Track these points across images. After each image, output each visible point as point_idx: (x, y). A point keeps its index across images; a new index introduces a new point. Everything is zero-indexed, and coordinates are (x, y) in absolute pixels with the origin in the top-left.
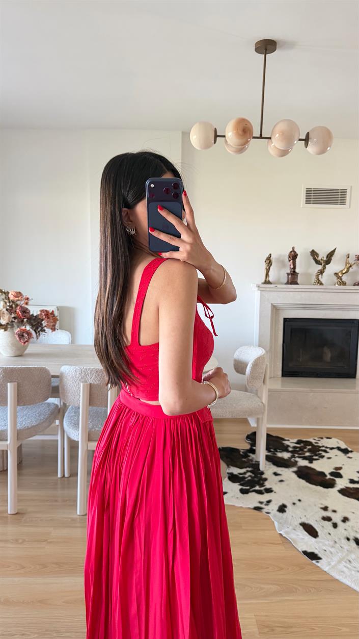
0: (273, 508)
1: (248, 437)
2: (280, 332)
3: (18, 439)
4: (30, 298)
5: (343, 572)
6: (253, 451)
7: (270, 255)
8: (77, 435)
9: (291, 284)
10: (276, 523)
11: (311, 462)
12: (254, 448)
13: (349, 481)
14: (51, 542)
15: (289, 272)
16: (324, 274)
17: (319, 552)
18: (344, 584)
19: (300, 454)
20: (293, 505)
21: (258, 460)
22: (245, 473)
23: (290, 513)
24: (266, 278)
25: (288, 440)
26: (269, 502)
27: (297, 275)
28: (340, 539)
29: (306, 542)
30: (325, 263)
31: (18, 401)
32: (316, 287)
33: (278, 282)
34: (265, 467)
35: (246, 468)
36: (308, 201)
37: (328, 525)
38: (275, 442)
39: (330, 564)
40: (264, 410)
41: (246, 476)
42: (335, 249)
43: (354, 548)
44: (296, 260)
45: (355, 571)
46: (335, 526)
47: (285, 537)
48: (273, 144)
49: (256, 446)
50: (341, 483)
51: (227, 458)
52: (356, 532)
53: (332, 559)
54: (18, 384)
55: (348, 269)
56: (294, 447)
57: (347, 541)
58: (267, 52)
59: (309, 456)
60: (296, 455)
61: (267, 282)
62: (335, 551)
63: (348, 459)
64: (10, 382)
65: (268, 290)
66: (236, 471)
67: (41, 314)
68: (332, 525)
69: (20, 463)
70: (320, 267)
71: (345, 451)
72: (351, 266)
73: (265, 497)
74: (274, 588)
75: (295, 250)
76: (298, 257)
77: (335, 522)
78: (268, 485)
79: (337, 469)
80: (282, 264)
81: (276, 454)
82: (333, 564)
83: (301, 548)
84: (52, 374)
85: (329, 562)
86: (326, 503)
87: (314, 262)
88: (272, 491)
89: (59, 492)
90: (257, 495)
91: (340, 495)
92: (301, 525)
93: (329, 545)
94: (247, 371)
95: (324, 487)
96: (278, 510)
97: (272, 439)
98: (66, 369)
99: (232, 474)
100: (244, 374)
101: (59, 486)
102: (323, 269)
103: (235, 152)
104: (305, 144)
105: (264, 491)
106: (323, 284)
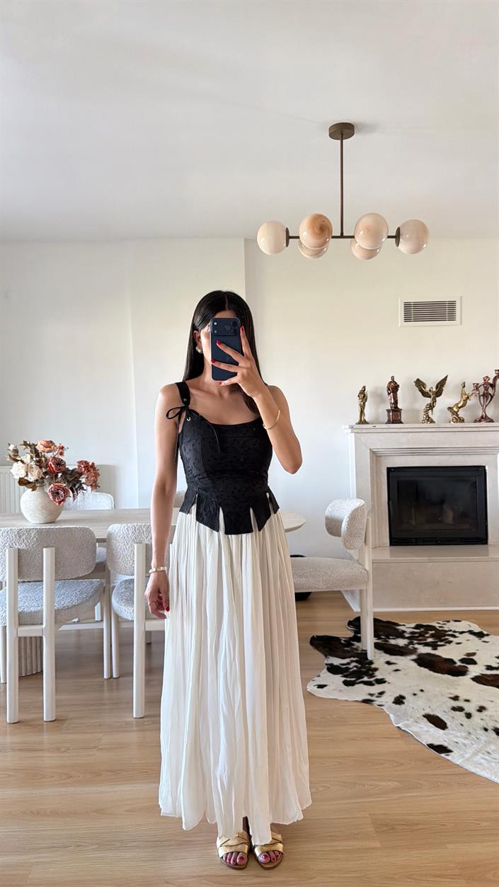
0: (388, 700)
1: (350, 623)
2: (383, 486)
4: (66, 447)
5: (481, 764)
6: (359, 640)
7: (364, 387)
8: (131, 612)
9: (393, 423)
10: (391, 716)
11: (435, 646)
12: (359, 635)
13: (485, 667)
14: (102, 749)
15: (390, 408)
16: (434, 409)
17: (450, 744)
18: (482, 777)
19: (420, 640)
20: (413, 696)
21: (365, 649)
22: (348, 664)
23: (410, 705)
24: (361, 417)
25: (404, 625)
26: (381, 693)
27: (400, 412)
28: (475, 730)
29: (432, 735)
30: (434, 395)
32: (425, 425)
33: (376, 421)
34: (375, 656)
35: (350, 657)
36: (407, 319)
37: (462, 714)
38: (385, 629)
40: (368, 579)
41: (351, 666)
42: (447, 377)
43: (493, 739)
44: (399, 393)
45: (495, 763)
46: (469, 716)
47: (404, 730)
48: (357, 244)
49: (362, 632)
51: (324, 647)
52: (496, 721)
53: (465, 751)
54: (56, 549)
55: (465, 401)
56: (412, 633)
57: (484, 731)
58: (343, 137)
59: (432, 642)
60: (415, 642)
61: (363, 422)
62: (470, 743)
63: (484, 643)
64: (46, 547)
66: (336, 661)
67: (79, 466)
68: (464, 715)
70: (429, 400)
71: (480, 635)
72: (468, 398)
73: (377, 689)
74: (392, 784)
75: (395, 380)
76: (400, 389)
77: (468, 712)
78: (378, 675)
79: (469, 654)
80: (380, 398)
81: (387, 641)
82: (467, 756)
83: (425, 741)
84: (97, 537)
85: (462, 754)
86: (456, 693)
87: (420, 393)
88: (385, 682)
89: (106, 694)
90: (365, 686)
91: (474, 683)
92: (424, 716)
93: (461, 737)
94: (342, 529)
95: (453, 675)
96: (394, 702)
97: (382, 624)
98: (115, 528)
99: (331, 665)
100: (340, 536)
101: (106, 688)
102: (433, 403)
103: (311, 255)
104: (396, 241)
105: (374, 682)
106: (434, 422)
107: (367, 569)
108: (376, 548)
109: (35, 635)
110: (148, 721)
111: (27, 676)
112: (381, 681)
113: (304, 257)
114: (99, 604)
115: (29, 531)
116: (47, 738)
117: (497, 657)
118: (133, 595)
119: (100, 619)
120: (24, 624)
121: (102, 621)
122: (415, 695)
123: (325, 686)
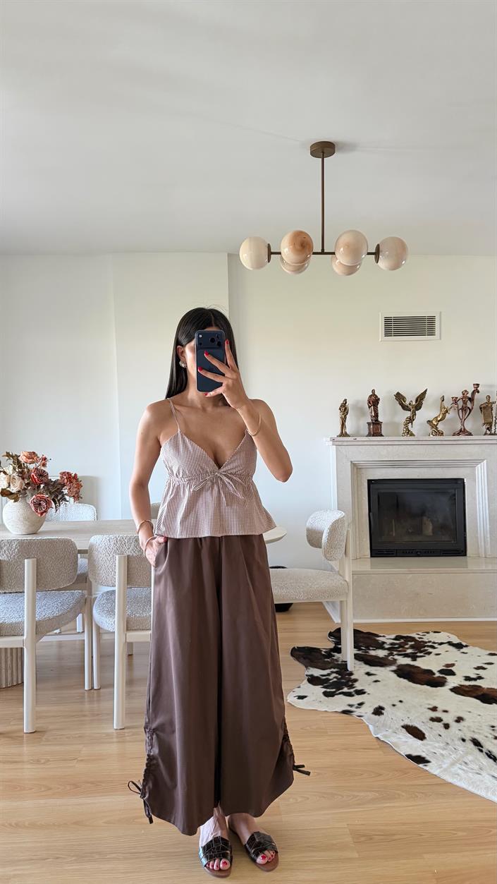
0: (367, 710)
1: (331, 634)
2: (365, 498)
4: (48, 458)
5: (456, 774)
6: (338, 650)
7: (346, 400)
9: (374, 436)
10: (370, 726)
11: (414, 657)
12: (339, 646)
13: (463, 678)
14: (82, 760)
15: (370, 421)
17: (428, 755)
18: (460, 788)
19: (400, 651)
20: (392, 707)
21: (344, 660)
22: (329, 675)
23: (389, 715)
24: (342, 430)
25: (384, 636)
26: (361, 704)
28: (453, 740)
29: (410, 746)
31: (37, 585)
32: (405, 438)
33: (357, 434)
34: (354, 667)
35: (330, 668)
36: (388, 333)
37: (441, 724)
38: (365, 639)
39: (441, 768)
40: (348, 590)
41: (331, 677)
42: (426, 390)
43: (471, 749)
44: (378, 406)
45: (472, 773)
46: (447, 726)
47: (383, 741)
48: (337, 260)
49: (342, 643)
51: (304, 658)
52: (474, 732)
53: (443, 761)
54: (37, 561)
55: (444, 415)
56: (392, 644)
57: (461, 741)
58: (324, 155)
59: (411, 653)
60: (395, 653)
61: (343, 434)
62: (447, 753)
63: (463, 654)
64: (28, 558)
65: (345, 443)
66: (317, 672)
67: (62, 477)
70: (408, 414)
71: (459, 646)
72: (447, 411)
73: (357, 699)
74: (371, 795)
75: (376, 393)
77: (446, 722)
78: (358, 686)
79: (448, 665)
80: (362, 412)
81: (368, 652)
82: (444, 766)
83: (404, 752)
84: (78, 549)
85: (440, 765)
86: (436, 704)
88: (364, 693)
89: (87, 706)
90: (345, 697)
91: (453, 694)
92: (403, 727)
93: (440, 748)
94: (323, 541)
95: (432, 686)
96: (373, 713)
97: (361, 635)
98: (96, 540)
99: (312, 676)
100: (321, 547)
101: (86, 700)
103: (293, 271)
104: (376, 258)
105: (354, 693)
106: (414, 436)
107: (347, 580)
108: (357, 559)
109: (16, 646)
110: (128, 733)
111: (7, 687)
112: (361, 692)
114: (80, 615)
115: (10, 542)
116: (26, 750)
117: (474, 668)
118: (115, 606)
119: (81, 631)
120: (5, 636)
121: (83, 632)
122: (394, 705)
123: (306, 697)
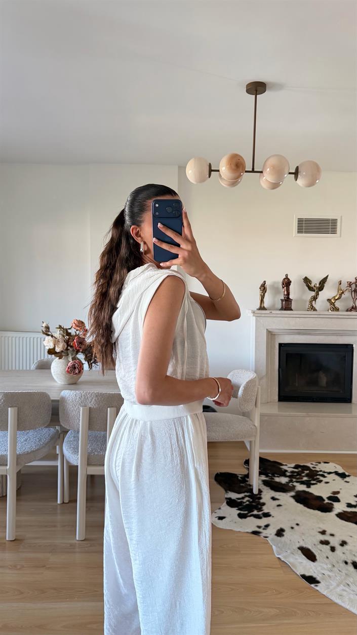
0: (271, 532)
1: (245, 462)
2: (276, 358)
3: (17, 464)
5: (341, 595)
7: (265, 282)
8: (76, 459)
9: (285, 310)
10: (274, 547)
11: (309, 487)
13: (346, 505)
14: (48, 568)
15: (283, 298)
16: (317, 300)
17: (318, 576)
18: (344, 608)
19: (298, 479)
20: (291, 529)
22: (243, 498)
23: (288, 537)
24: (261, 305)
25: (286, 465)
26: (267, 526)
27: (291, 302)
28: (338, 562)
29: (304, 566)
30: (317, 290)
31: (18, 425)
32: (310, 312)
33: (273, 308)
35: (244, 493)
36: (300, 231)
37: (328, 547)
38: (272, 467)
39: (328, 588)
42: (328, 276)
43: (352, 572)
44: (291, 287)
45: (353, 594)
46: (333, 549)
47: (283, 561)
48: (264, 178)
50: (339, 507)
51: (225, 483)
52: (354, 555)
53: (331, 583)
54: (18, 409)
55: (341, 295)
56: (292, 472)
57: (345, 564)
58: (258, 93)
59: (306, 480)
60: (294, 480)
61: (262, 308)
62: (334, 575)
63: (346, 483)
64: (10, 407)
65: (263, 315)
66: (234, 496)
68: (330, 548)
69: (18, 489)
70: (313, 294)
71: (343, 476)
72: (343, 293)
73: (264, 521)
74: (273, 611)
75: (288, 277)
76: (292, 284)
77: (333, 546)
78: (266, 509)
79: (335, 493)
80: (276, 290)
81: (273, 479)
82: (331, 587)
83: (299, 572)
84: (52, 399)
85: (328, 585)
86: (324, 528)
87: (307, 288)
88: (270, 516)
89: (59, 517)
90: (255, 519)
91: (338, 519)
92: (299, 548)
93: (327, 569)
95: (322, 511)
96: (276, 535)
97: (267, 463)
98: (66, 393)
99: (230, 499)
101: (59, 511)
102: (317, 296)
103: (229, 185)
104: (295, 177)
105: (262, 516)
106: (317, 310)
107: (256, 425)
108: (268, 403)
110: (87, 544)
113: (223, 186)
116: (8, 556)
117: (355, 496)
122: (292, 528)
123: (224, 518)
